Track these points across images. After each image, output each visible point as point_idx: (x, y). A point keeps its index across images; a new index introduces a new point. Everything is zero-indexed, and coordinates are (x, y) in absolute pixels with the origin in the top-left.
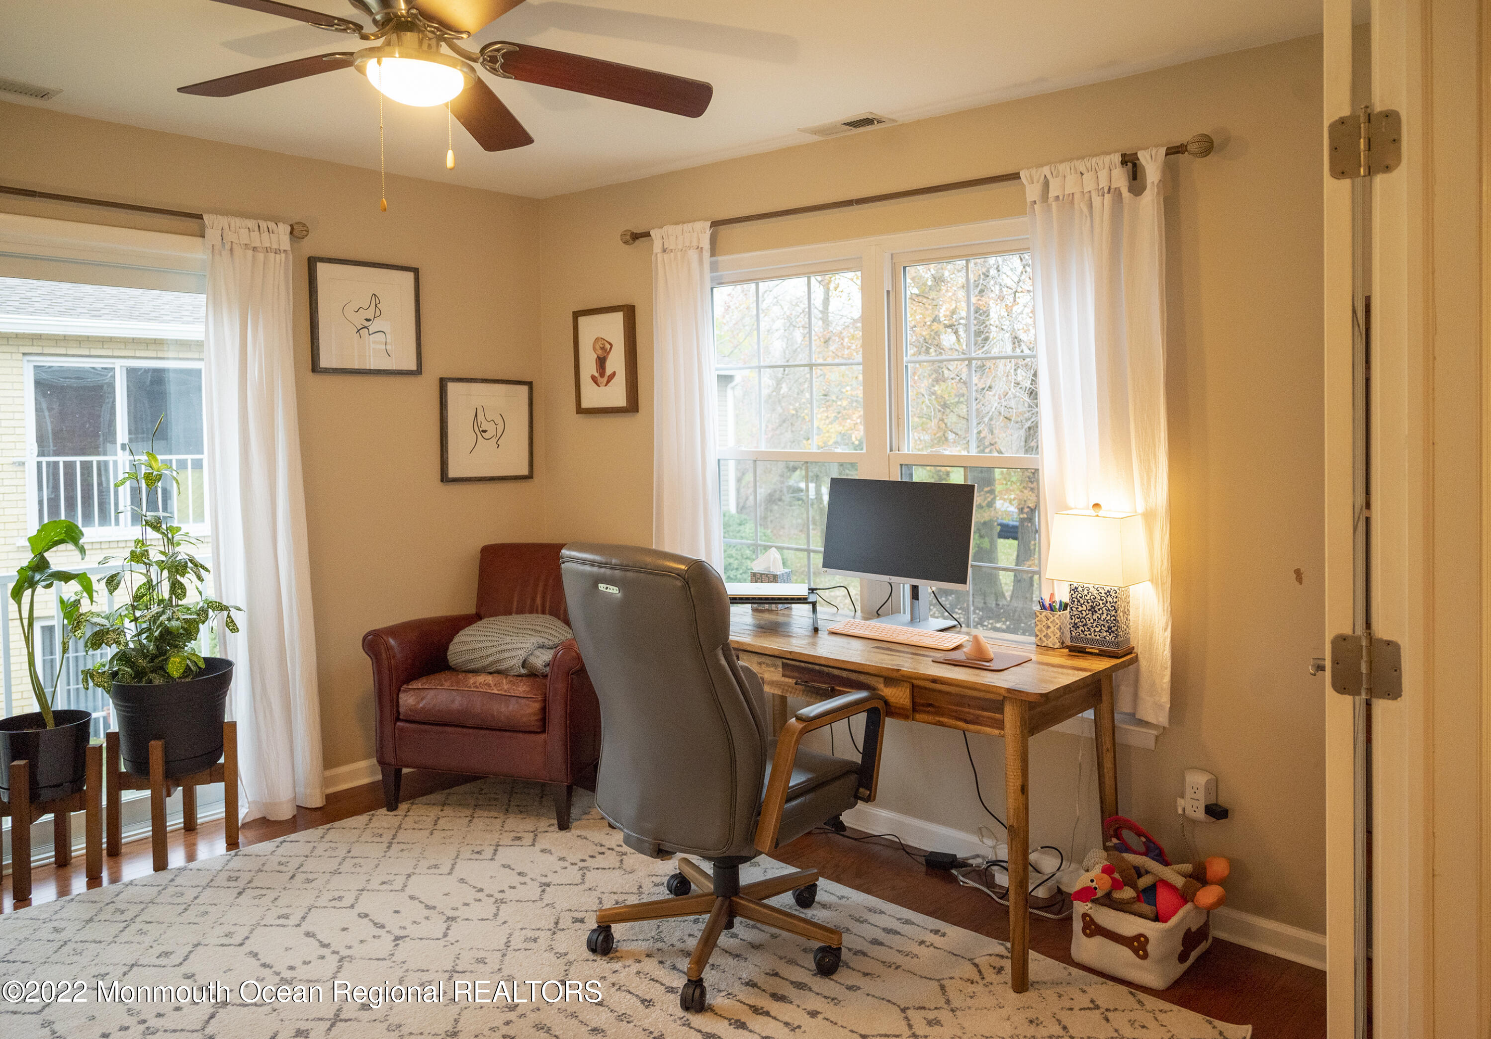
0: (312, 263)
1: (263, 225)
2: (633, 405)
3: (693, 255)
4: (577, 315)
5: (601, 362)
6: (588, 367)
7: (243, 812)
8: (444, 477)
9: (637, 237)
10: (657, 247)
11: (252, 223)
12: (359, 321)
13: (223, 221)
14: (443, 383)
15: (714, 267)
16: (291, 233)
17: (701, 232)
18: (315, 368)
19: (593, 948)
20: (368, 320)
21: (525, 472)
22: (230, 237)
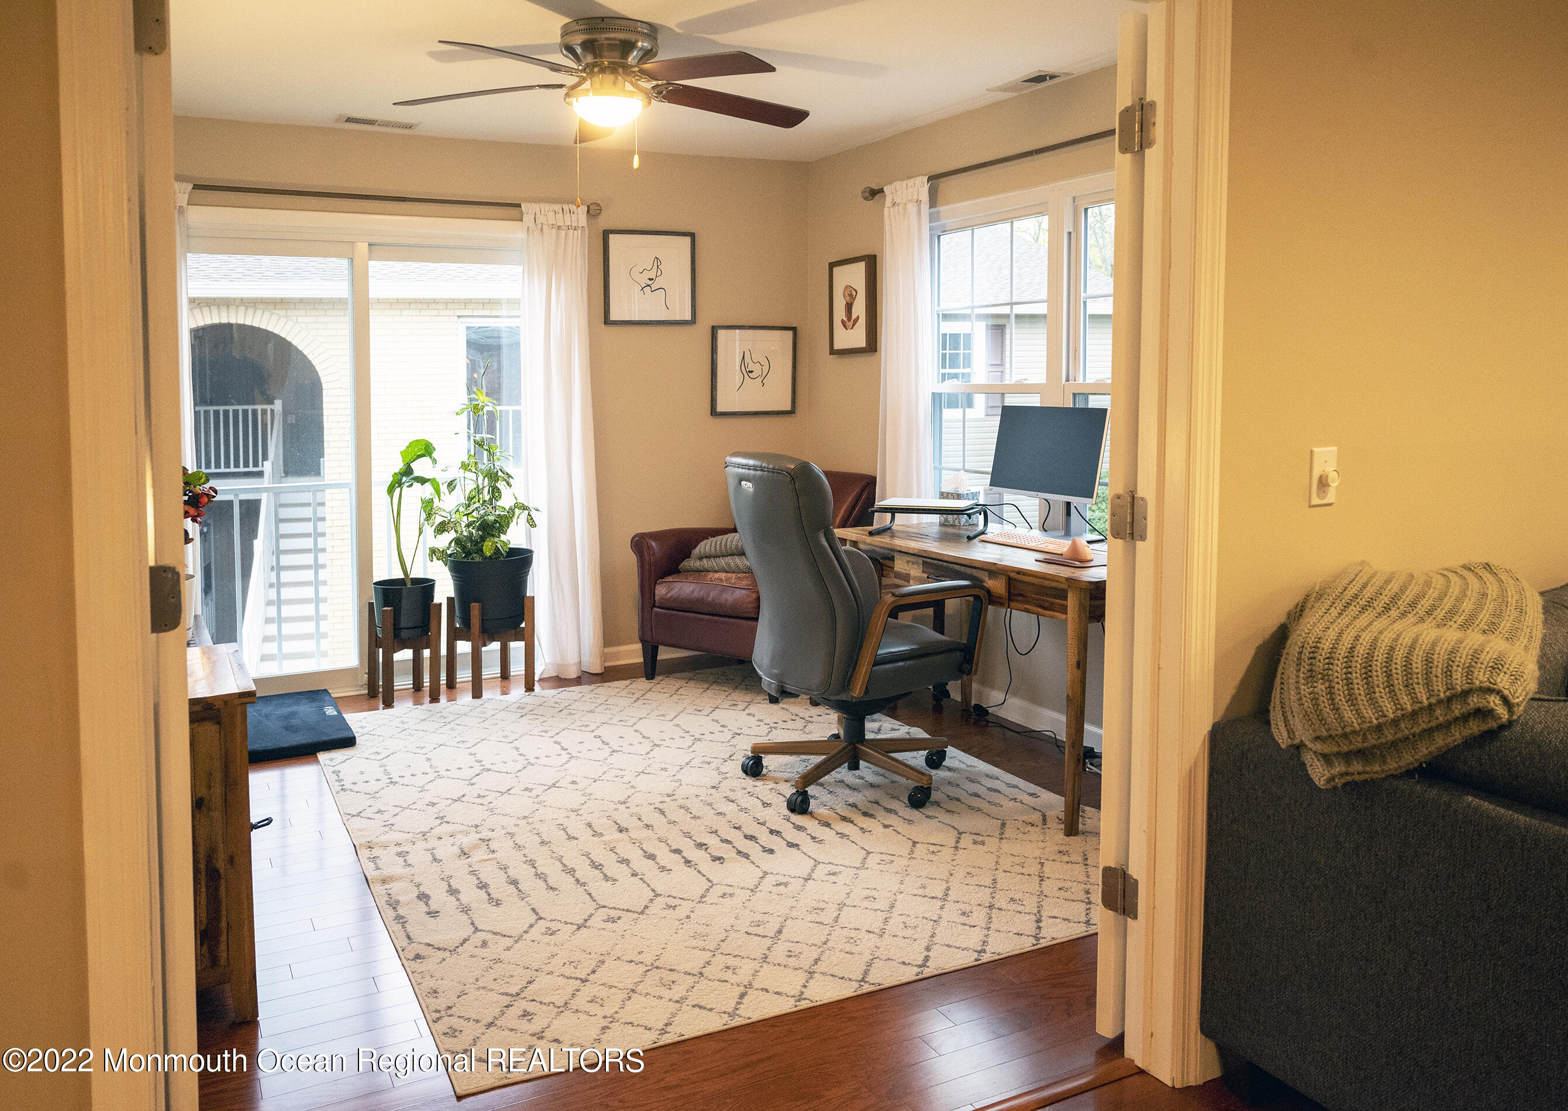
0: (606, 234)
1: (566, 207)
2: (872, 345)
3: (912, 208)
4: (832, 266)
5: (849, 307)
6: (840, 313)
7: (539, 670)
8: (714, 412)
9: (875, 193)
10: (888, 202)
11: (557, 207)
12: (644, 280)
13: (535, 207)
14: (714, 330)
15: (933, 218)
16: (588, 212)
17: (920, 187)
18: (607, 321)
19: (746, 770)
20: (650, 279)
21: (788, 407)
22: (541, 219)
